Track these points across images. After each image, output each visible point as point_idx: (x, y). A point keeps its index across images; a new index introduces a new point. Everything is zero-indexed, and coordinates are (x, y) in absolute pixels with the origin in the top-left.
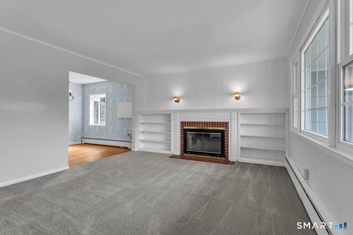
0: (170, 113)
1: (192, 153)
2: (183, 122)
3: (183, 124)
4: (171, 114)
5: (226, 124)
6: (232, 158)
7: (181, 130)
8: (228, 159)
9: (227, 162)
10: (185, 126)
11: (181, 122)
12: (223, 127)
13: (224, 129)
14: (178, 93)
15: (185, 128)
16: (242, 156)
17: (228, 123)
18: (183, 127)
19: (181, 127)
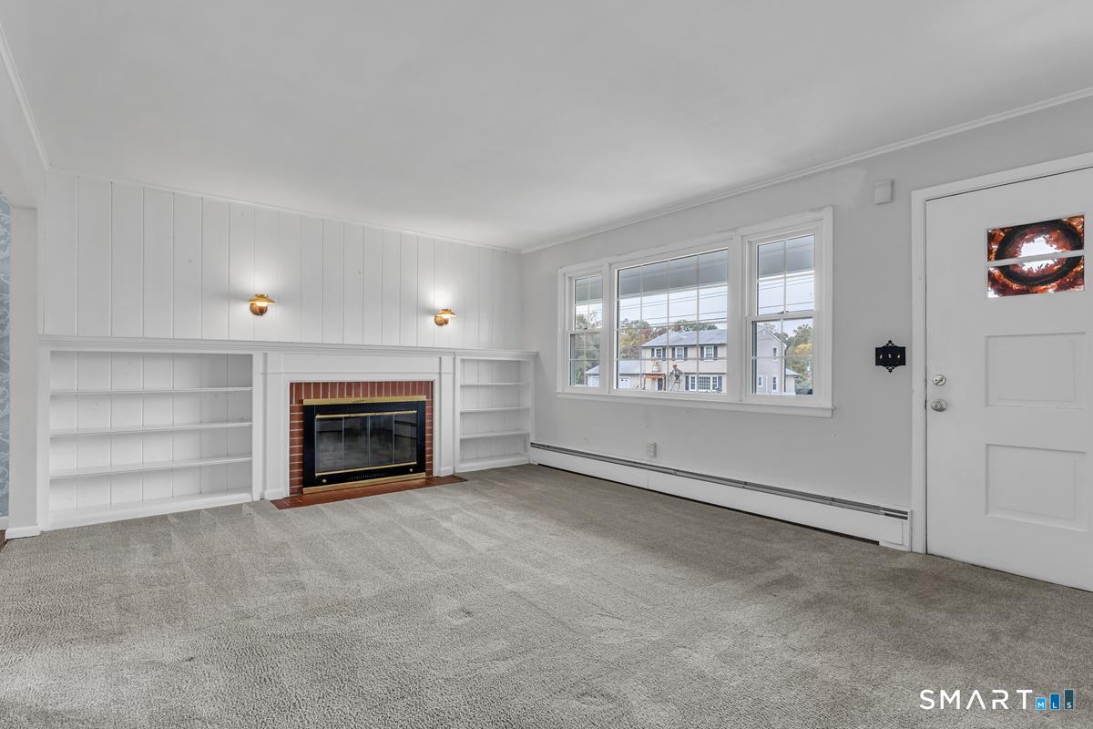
0: (250, 353)
1: (333, 479)
2: (299, 385)
3: (297, 389)
4: (251, 355)
5: (427, 387)
6: (442, 469)
7: (290, 411)
8: (431, 472)
9: (431, 481)
10: (308, 397)
11: (292, 384)
12: (420, 394)
13: (423, 398)
14: (258, 280)
15: (307, 402)
16: (463, 460)
17: (432, 382)
18: (301, 401)
19: (291, 402)
